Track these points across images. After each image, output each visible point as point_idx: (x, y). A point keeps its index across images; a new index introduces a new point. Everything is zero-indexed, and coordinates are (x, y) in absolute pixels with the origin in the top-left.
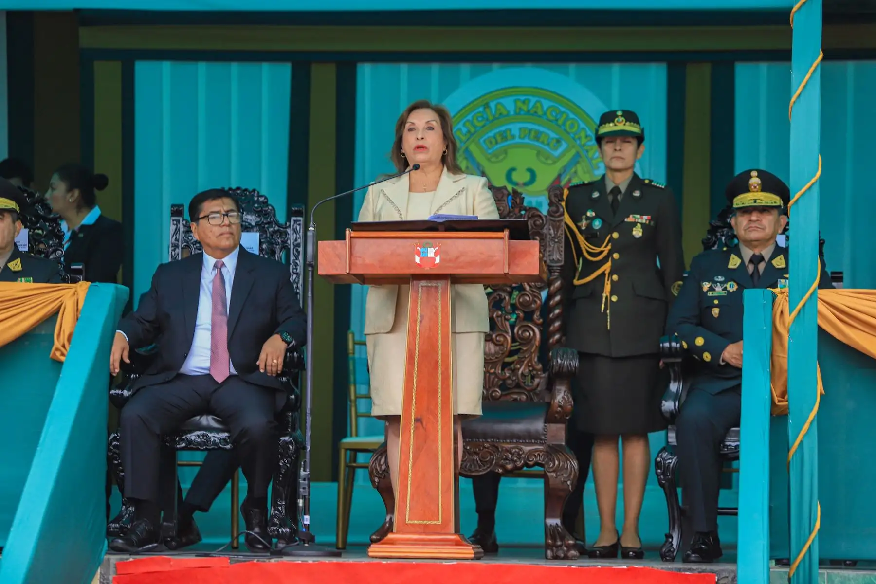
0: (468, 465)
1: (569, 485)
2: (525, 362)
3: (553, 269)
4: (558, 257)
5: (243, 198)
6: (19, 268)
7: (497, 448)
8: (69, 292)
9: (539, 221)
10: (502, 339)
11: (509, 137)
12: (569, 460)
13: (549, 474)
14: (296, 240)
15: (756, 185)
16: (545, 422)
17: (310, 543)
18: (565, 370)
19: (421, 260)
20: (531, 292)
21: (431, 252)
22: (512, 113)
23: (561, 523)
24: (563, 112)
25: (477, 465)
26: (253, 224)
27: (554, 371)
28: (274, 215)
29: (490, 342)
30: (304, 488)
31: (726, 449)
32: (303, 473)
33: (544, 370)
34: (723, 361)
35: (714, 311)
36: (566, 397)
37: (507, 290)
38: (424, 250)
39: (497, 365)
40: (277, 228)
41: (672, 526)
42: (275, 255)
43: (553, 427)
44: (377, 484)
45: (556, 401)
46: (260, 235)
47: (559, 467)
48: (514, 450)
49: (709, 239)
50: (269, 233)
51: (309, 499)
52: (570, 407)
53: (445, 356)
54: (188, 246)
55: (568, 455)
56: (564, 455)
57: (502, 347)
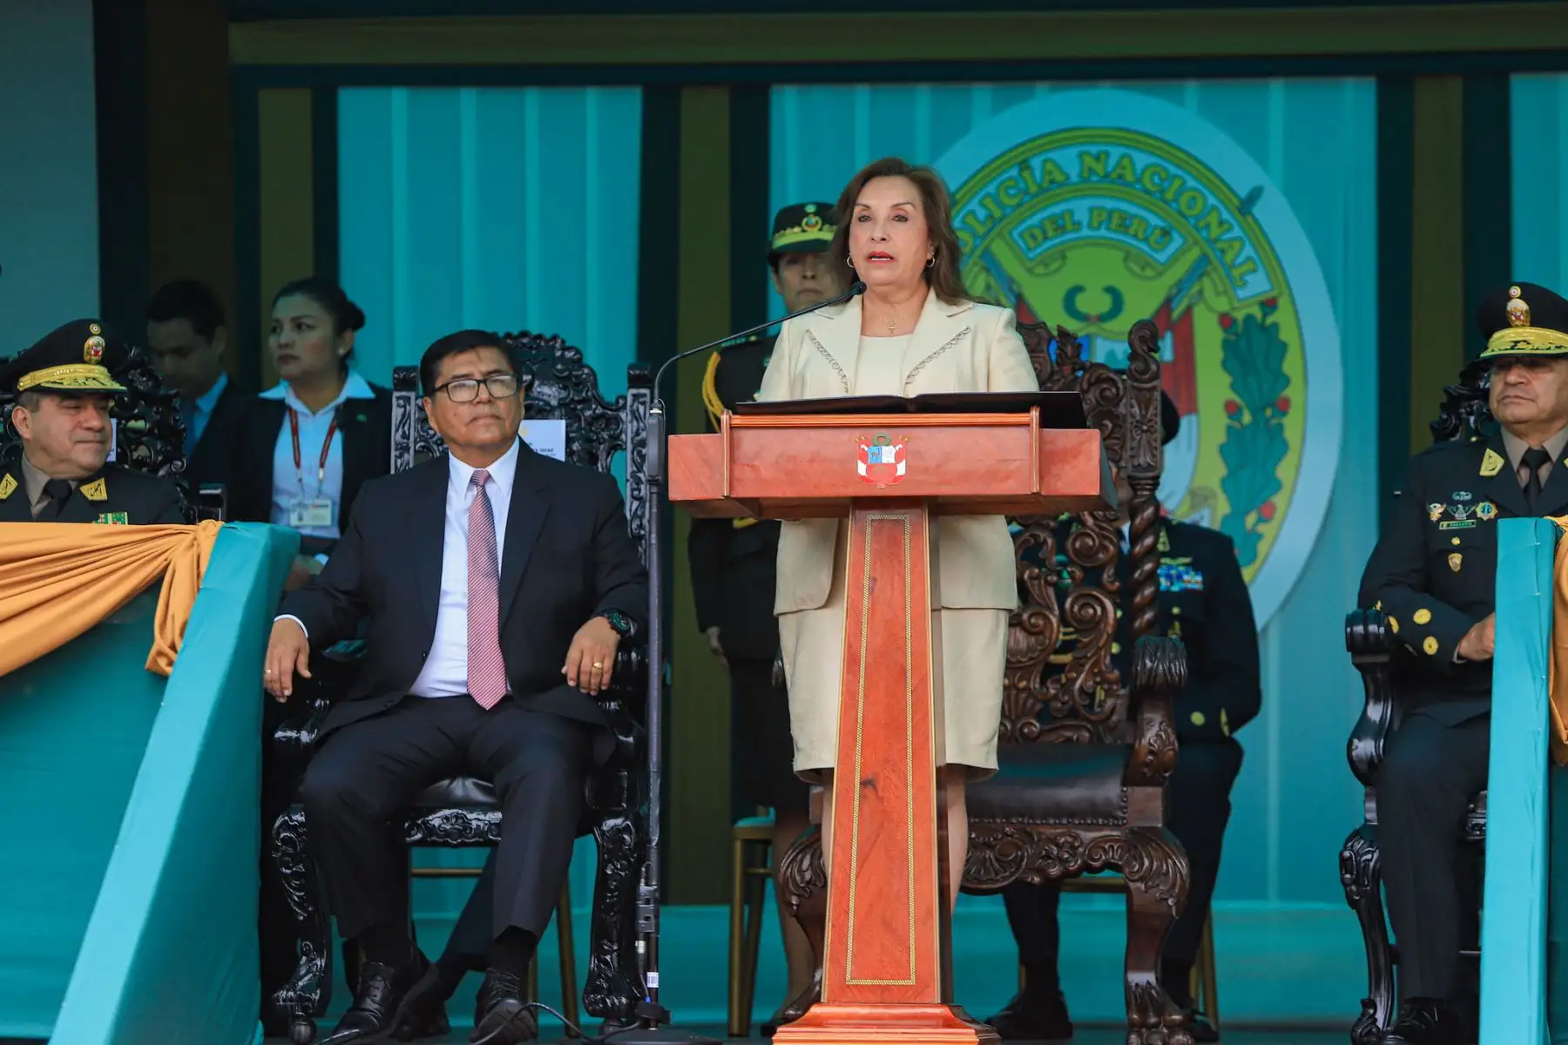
0: (973, 870)
1: (1170, 907)
2: (1087, 667)
3: (1139, 484)
4: (1148, 460)
5: (534, 352)
6: (102, 495)
7: (1030, 835)
8: (182, 540)
9: (1110, 390)
10: (1041, 622)
11: (1069, 227)
12: (1171, 858)
13: (1131, 884)
14: (637, 434)
15: (1518, 314)
16: (1124, 784)
17: (659, 1024)
18: (1160, 680)
19: (869, 469)
20: (1097, 530)
21: (888, 454)
22: (1074, 178)
23: (1157, 979)
24: (1176, 176)
25: (991, 868)
26: (554, 402)
27: (1138, 683)
28: (595, 386)
29: (1018, 629)
30: (647, 919)
31: (1478, 833)
32: (643, 888)
33: (1123, 682)
34: (1460, 657)
35: (1451, 559)
36: (1162, 733)
37: (1049, 525)
38: (875, 449)
39: (1033, 671)
40: (599, 411)
41: (1374, 983)
42: (596, 464)
43: (1139, 793)
44: (795, 908)
45: (1145, 742)
46: (567, 426)
47: (1151, 870)
48: (1063, 840)
49: (1445, 421)
50: (585, 420)
51: (657, 938)
52: (1171, 753)
53: (920, 656)
54: (427, 448)
55: (1169, 848)
56: (1163, 849)
57: (1041, 637)
